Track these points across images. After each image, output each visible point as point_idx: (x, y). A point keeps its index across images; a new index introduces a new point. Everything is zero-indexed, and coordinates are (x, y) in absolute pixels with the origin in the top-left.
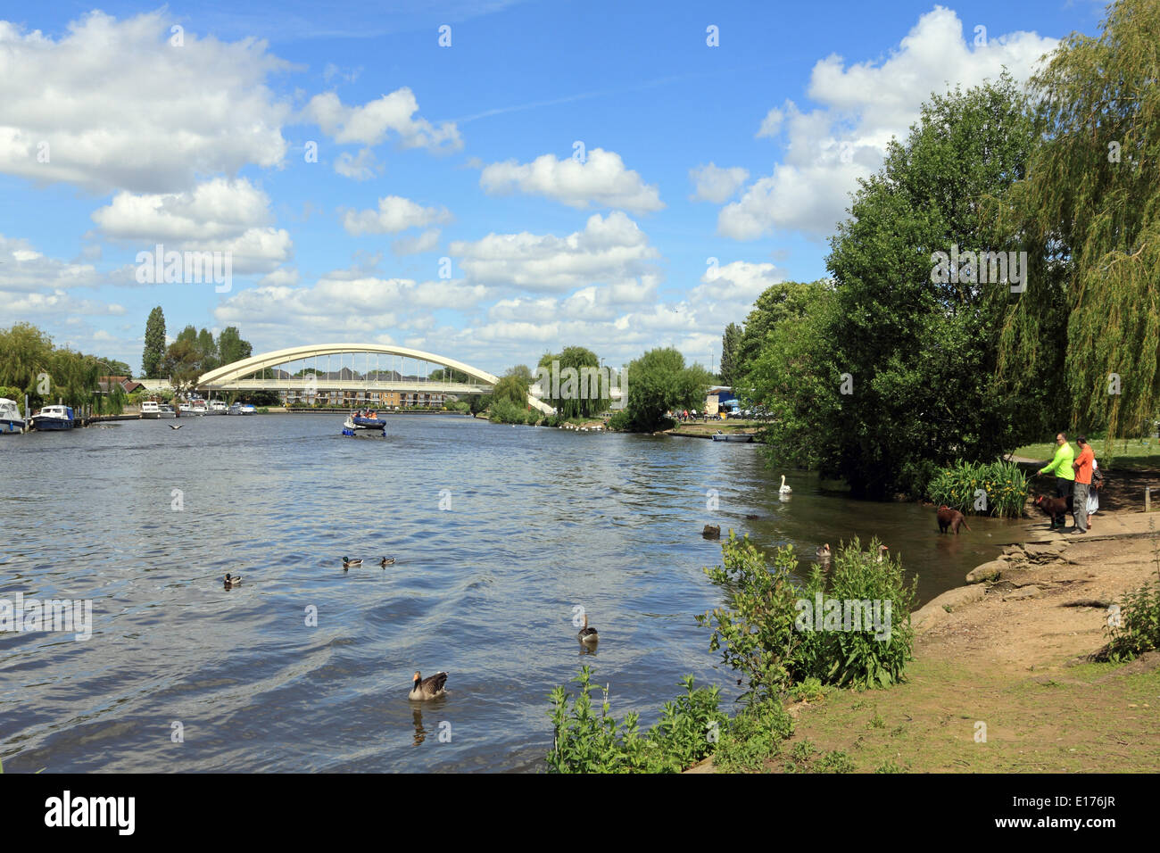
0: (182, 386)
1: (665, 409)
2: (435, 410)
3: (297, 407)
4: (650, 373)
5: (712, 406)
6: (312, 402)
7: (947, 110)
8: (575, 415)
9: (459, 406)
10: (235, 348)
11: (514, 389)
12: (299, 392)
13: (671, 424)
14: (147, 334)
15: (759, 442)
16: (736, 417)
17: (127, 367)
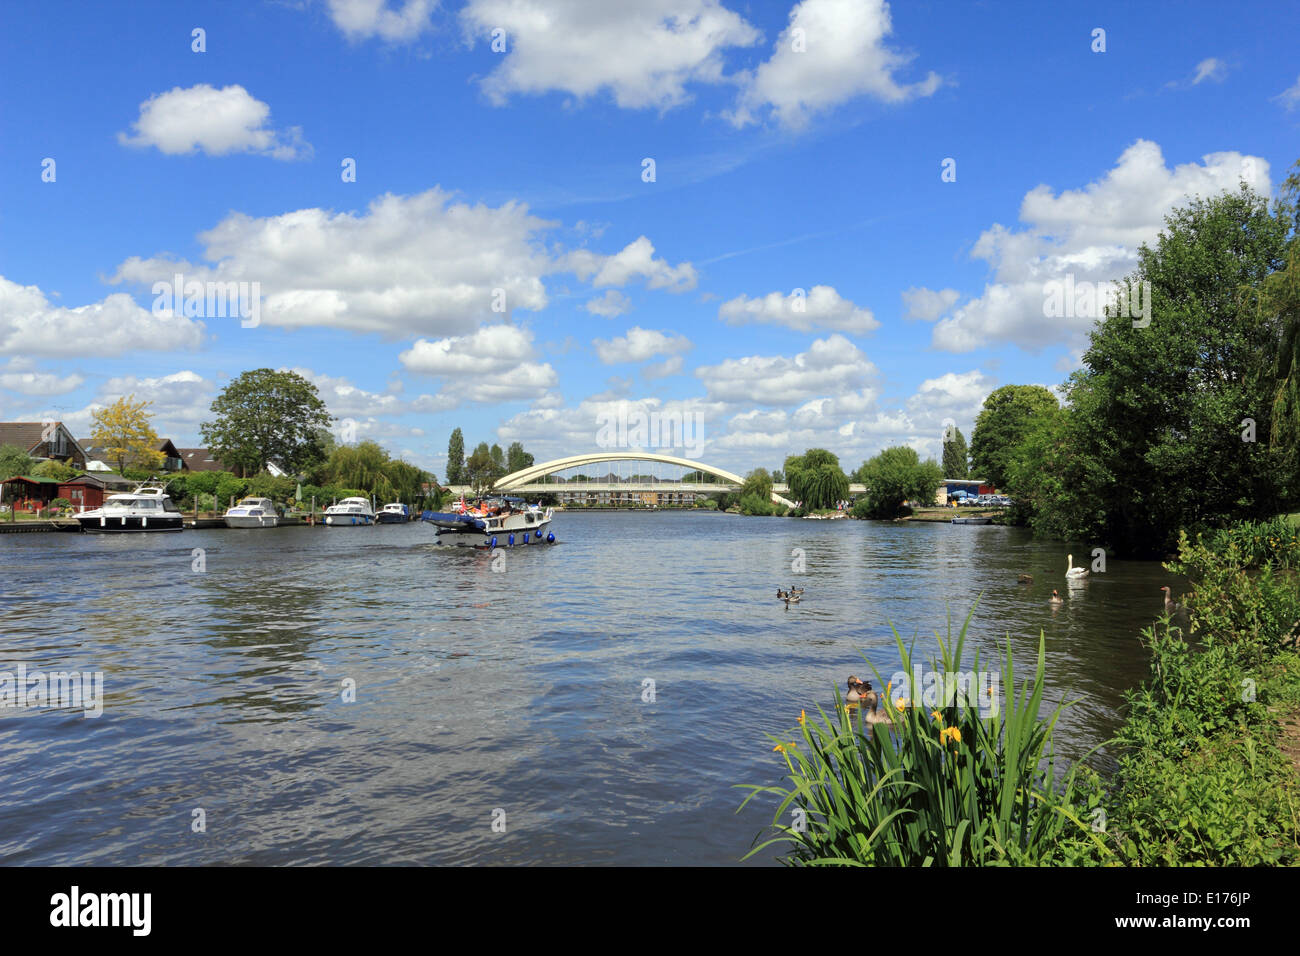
0: (481, 490)
1: (903, 498)
2: (688, 507)
3: (572, 507)
4: (886, 468)
5: (942, 497)
6: (584, 502)
7: (1191, 219)
8: (818, 506)
9: (707, 504)
10: (521, 460)
11: (759, 486)
12: (572, 494)
13: (909, 511)
14: (450, 450)
15: (998, 524)
16: (965, 505)
17: (434, 477)
